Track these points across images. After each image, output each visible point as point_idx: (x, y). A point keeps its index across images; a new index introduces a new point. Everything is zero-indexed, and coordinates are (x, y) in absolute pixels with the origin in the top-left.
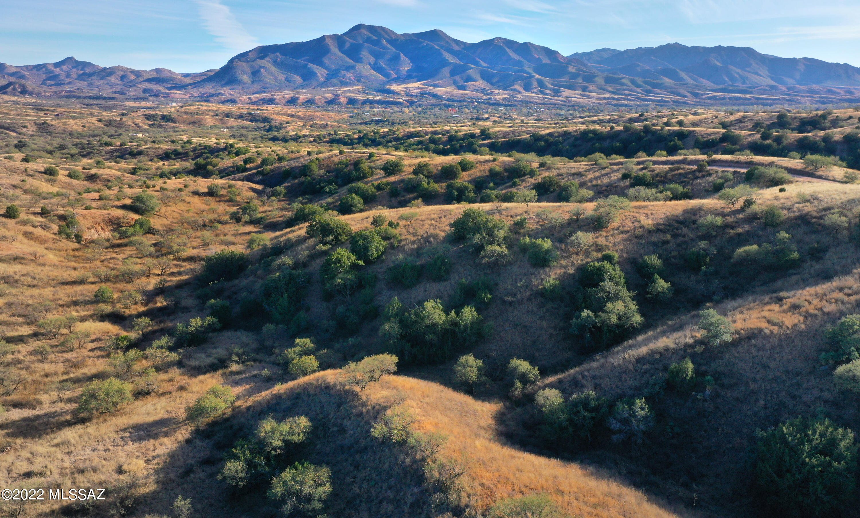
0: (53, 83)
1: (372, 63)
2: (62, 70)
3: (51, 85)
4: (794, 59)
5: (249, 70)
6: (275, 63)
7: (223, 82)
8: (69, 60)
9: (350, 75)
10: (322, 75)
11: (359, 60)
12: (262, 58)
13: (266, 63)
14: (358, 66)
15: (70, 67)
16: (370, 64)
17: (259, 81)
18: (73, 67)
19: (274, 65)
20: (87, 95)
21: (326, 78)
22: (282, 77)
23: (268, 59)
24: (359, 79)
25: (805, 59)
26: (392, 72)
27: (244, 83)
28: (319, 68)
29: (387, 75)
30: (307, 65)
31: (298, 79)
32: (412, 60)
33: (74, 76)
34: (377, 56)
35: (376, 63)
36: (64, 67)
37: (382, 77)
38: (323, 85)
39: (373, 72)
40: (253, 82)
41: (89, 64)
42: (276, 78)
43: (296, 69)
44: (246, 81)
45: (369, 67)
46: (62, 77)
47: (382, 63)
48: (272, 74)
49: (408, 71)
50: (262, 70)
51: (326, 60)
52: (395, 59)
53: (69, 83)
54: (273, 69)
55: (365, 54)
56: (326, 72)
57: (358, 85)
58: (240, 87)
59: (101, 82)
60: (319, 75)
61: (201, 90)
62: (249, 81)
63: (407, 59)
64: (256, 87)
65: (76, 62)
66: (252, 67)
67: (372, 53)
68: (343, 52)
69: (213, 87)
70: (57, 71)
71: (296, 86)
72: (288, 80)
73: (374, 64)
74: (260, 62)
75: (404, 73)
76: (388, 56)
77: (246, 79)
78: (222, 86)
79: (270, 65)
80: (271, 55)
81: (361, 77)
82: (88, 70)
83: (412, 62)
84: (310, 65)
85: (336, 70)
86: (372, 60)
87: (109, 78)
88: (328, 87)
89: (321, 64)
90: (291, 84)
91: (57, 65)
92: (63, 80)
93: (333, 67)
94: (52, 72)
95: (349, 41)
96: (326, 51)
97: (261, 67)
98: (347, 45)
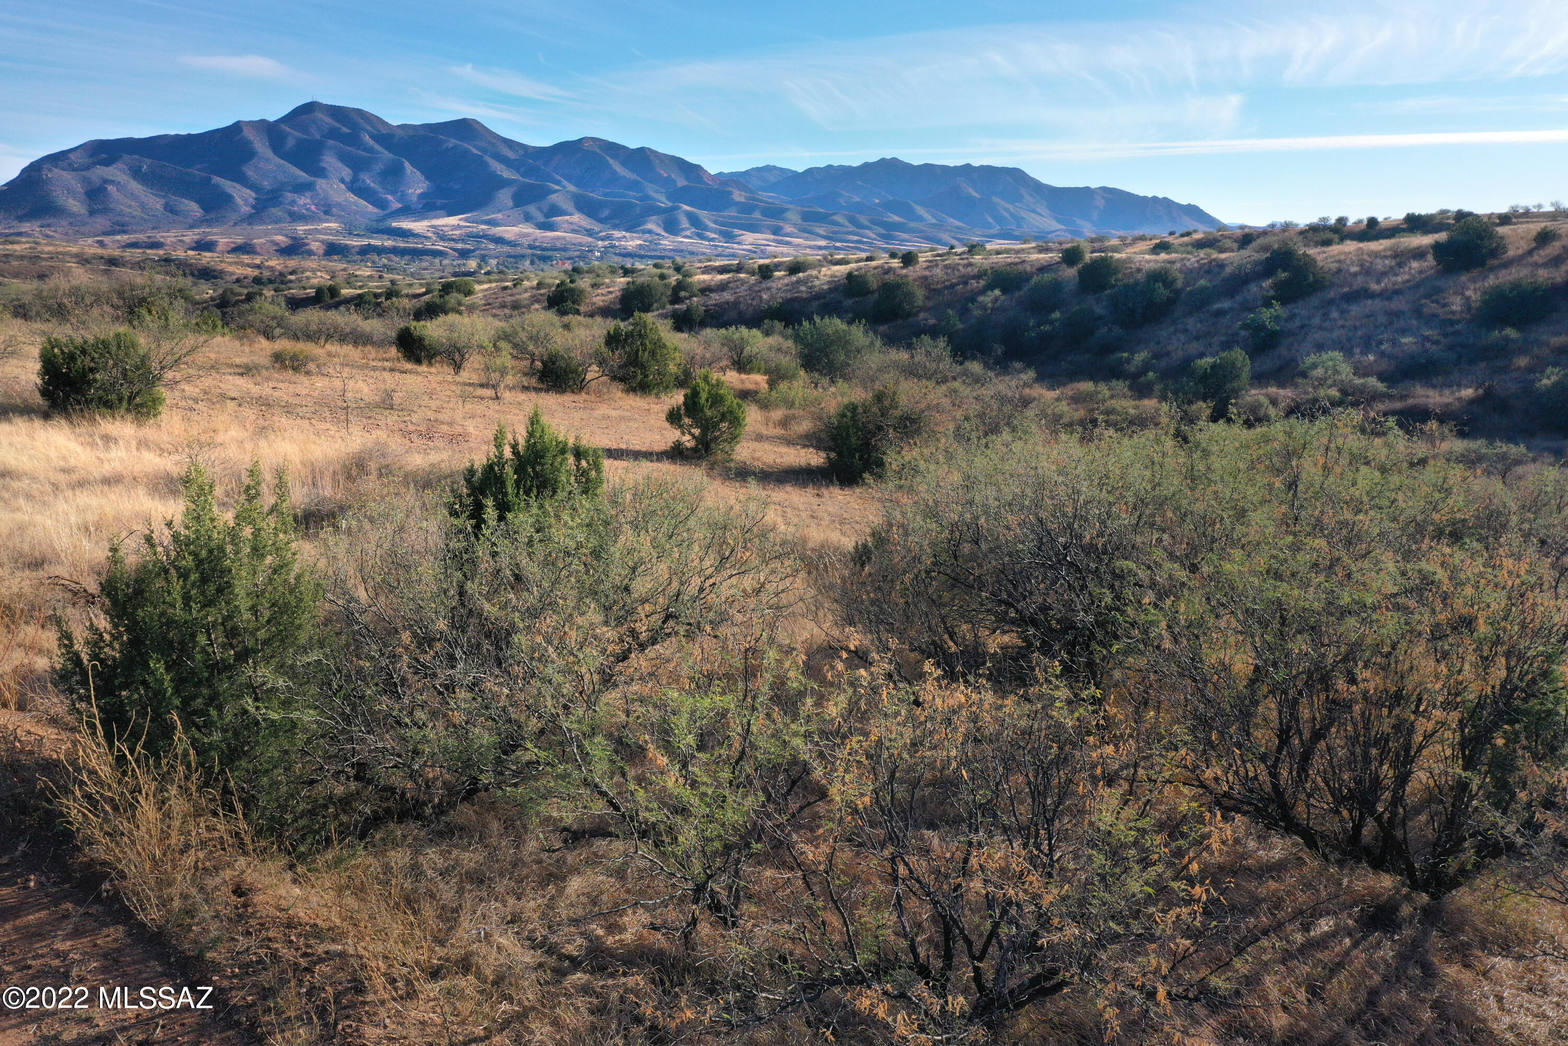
1: (347, 179)
4: (1087, 189)
5: (79, 188)
6: (136, 173)
7: (21, 212)
9: (304, 201)
10: (246, 200)
11: (320, 172)
12: (107, 163)
13: (117, 173)
14: (321, 183)
16: (342, 181)
17: (105, 211)
19: (135, 179)
21: (253, 207)
22: (156, 203)
23: (119, 165)
24: (327, 210)
25: (1104, 189)
26: (390, 197)
27: (72, 215)
28: (238, 186)
29: (380, 204)
30: (210, 179)
31: (193, 208)
32: (428, 174)
34: (357, 165)
35: (355, 180)
37: (370, 208)
38: (250, 219)
39: (352, 198)
40: (92, 213)
42: (142, 206)
43: (186, 188)
44: (75, 209)
45: (343, 186)
47: (368, 180)
48: (134, 197)
49: (422, 196)
50: (110, 188)
51: (249, 172)
52: (393, 174)
54: (135, 186)
55: (330, 161)
56: (253, 195)
57: (327, 221)
58: (64, 223)
60: (238, 200)
62: (84, 211)
63: (418, 173)
64: (102, 222)
66: (86, 180)
67: (345, 159)
68: (283, 157)
71: (190, 221)
72: (170, 209)
73: (352, 182)
74: (101, 172)
75: (415, 199)
76: (378, 167)
77: (75, 205)
78: (21, 219)
79: (126, 178)
80: (126, 157)
81: (329, 206)
83: (427, 178)
84: (216, 180)
85: (273, 191)
86: (347, 173)
88: (265, 224)
89: (242, 180)
90: (180, 219)
93: (266, 184)
95: (293, 136)
96: (249, 154)
97: (106, 181)
98: (290, 143)
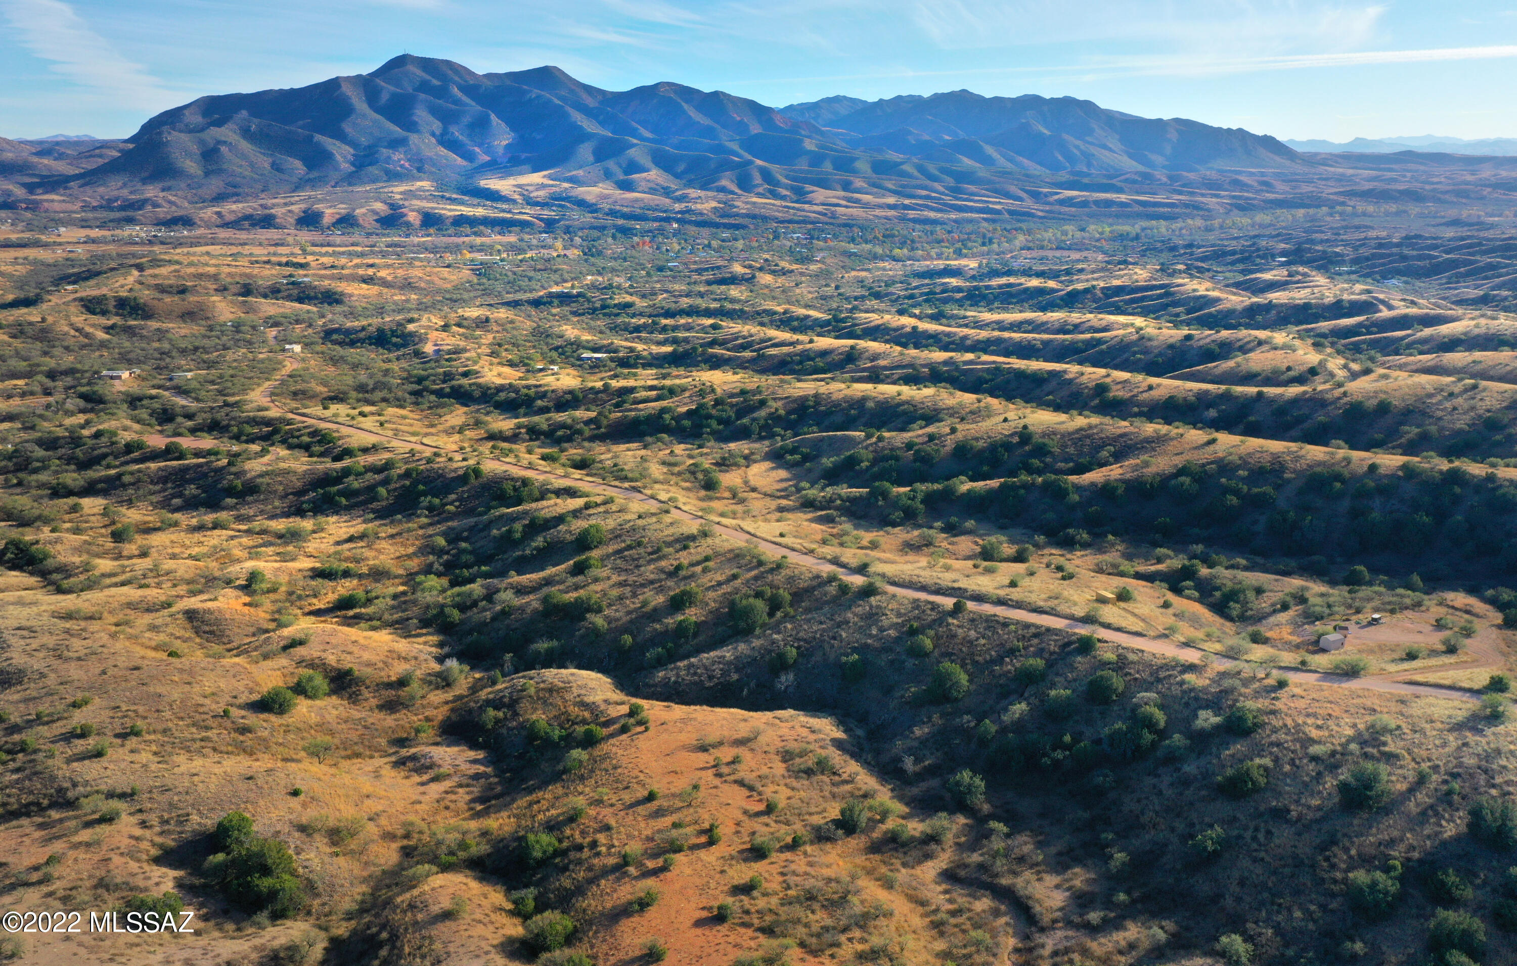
1: (438, 133)
4: (1160, 121)
5: (195, 149)
6: (246, 133)
7: (144, 175)
9: (398, 157)
10: (345, 157)
11: (411, 126)
12: (218, 123)
13: (228, 133)
14: (414, 138)
16: (433, 135)
17: (219, 171)
19: (244, 137)
21: (353, 164)
22: (264, 162)
23: (230, 125)
24: (420, 167)
25: (1177, 121)
26: (477, 149)
27: (191, 177)
28: (338, 143)
29: (469, 156)
30: (310, 136)
31: (297, 166)
32: (513, 125)
34: (447, 117)
35: (445, 132)
37: (459, 161)
38: (351, 179)
39: (443, 151)
40: (207, 174)
42: (252, 165)
43: (290, 146)
44: (192, 171)
45: (433, 140)
47: (456, 132)
48: (244, 156)
49: (507, 147)
50: (223, 149)
51: (347, 128)
52: (480, 126)
54: (245, 146)
55: (421, 114)
56: (352, 151)
57: (420, 179)
58: (183, 185)
60: (338, 157)
61: (101, 190)
62: (200, 172)
63: (503, 125)
64: (216, 185)
66: (202, 142)
67: (435, 111)
68: (377, 110)
69: (125, 185)
71: (295, 179)
72: (277, 167)
73: (442, 135)
74: (215, 132)
75: (501, 151)
76: (466, 120)
77: (192, 166)
78: (144, 181)
79: (237, 137)
80: (236, 115)
81: (421, 160)
83: (513, 128)
84: (318, 137)
85: (369, 147)
86: (437, 126)
88: (363, 183)
89: (341, 137)
90: (286, 177)
93: (364, 141)
95: (387, 90)
96: (345, 110)
97: (219, 142)
98: (384, 97)
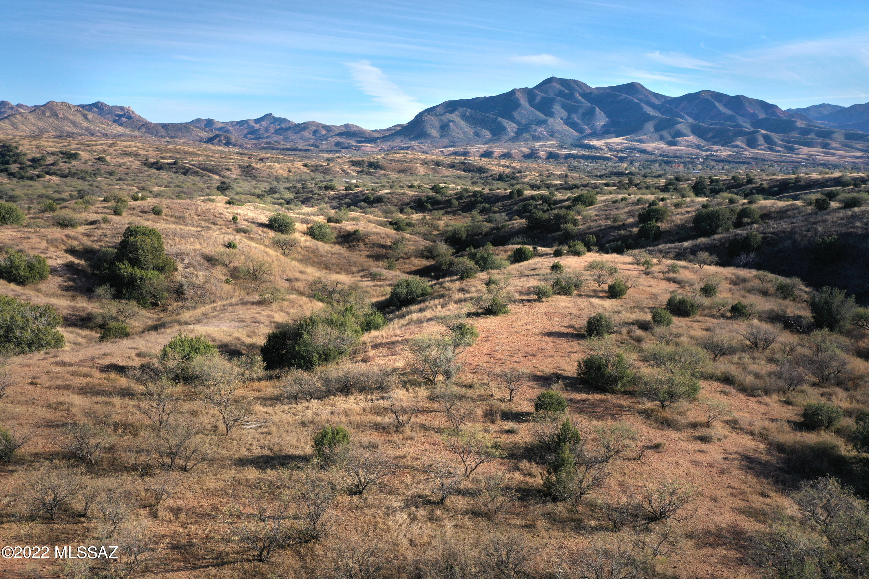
0: (253, 137)
1: (564, 118)
2: (261, 125)
3: (252, 139)
5: (437, 125)
6: (464, 117)
7: (411, 137)
8: (268, 116)
9: (541, 130)
10: (512, 130)
11: (550, 114)
12: (451, 112)
13: (455, 117)
14: (551, 120)
15: (268, 123)
16: (562, 119)
17: (447, 135)
18: (271, 123)
19: (462, 119)
20: (284, 147)
21: (516, 133)
22: (470, 131)
23: (457, 113)
24: (552, 134)
26: (586, 127)
27: (433, 138)
28: (509, 122)
29: (580, 131)
30: (497, 119)
31: (487, 134)
32: (608, 114)
33: (272, 130)
34: (570, 110)
35: (569, 117)
36: (263, 123)
37: (575, 133)
38: (513, 139)
39: (566, 127)
40: (442, 136)
41: (285, 120)
42: (464, 133)
43: (484, 123)
44: (434, 135)
45: (562, 122)
46: (261, 132)
47: (575, 118)
48: (461, 128)
49: (603, 126)
50: (451, 124)
51: (516, 115)
52: (589, 115)
53: (268, 137)
54: (462, 123)
55: (557, 108)
56: (516, 127)
57: (552, 140)
58: (429, 141)
59: (296, 136)
60: (509, 130)
61: (390, 143)
62: (438, 136)
63: (603, 114)
64: (445, 141)
65: (274, 117)
66: (441, 121)
67: (565, 107)
68: (533, 106)
69: (402, 141)
70: (257, 126)
71: (485, 140)
72: (476, 134)
73: (567, 119)
74: (449, 116)
75: (599, 128)
76: (582, 111)
77: (434, 133)
78: (411, 140)
79: (459, 119)
80: (460, 109)
81: (553, 132)
82: (283, 126)
83: (607, 116)
84: (500, 119)
85: (526, 125)
86: (565, 114)
87: (303, 133)
88: (520, 141)
89: (512, 119)
90: (481, 139)
91: (257, 121)
92: (262, 134)
93: (524, 121)
94: (253, 127)
95: (540, 95)
96: (516, 105)
97: (450, 121)
98: (538, 99)
